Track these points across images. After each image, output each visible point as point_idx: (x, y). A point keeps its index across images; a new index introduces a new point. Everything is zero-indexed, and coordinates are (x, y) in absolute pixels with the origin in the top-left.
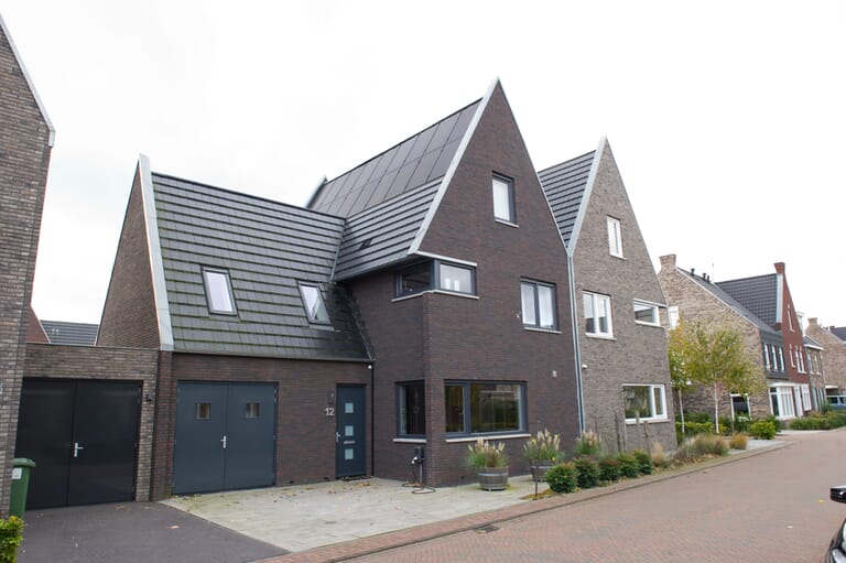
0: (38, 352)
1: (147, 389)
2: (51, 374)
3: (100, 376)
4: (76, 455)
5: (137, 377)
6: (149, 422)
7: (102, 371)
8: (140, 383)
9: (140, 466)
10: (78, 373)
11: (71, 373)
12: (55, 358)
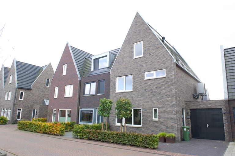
0: (194, 103)
1: (223, 111)
2: (198, 108)
3: (210, 108)
4: (208, 127)
5: (220, 107)
6: (225, 119)
7: (210, 106)
8: (221, 109)
9: (225, 131)
10: (204, 107)
11: (203, 107)
12: (198, 104)
